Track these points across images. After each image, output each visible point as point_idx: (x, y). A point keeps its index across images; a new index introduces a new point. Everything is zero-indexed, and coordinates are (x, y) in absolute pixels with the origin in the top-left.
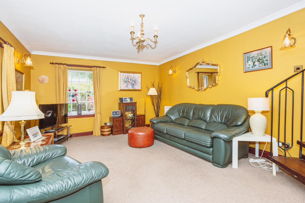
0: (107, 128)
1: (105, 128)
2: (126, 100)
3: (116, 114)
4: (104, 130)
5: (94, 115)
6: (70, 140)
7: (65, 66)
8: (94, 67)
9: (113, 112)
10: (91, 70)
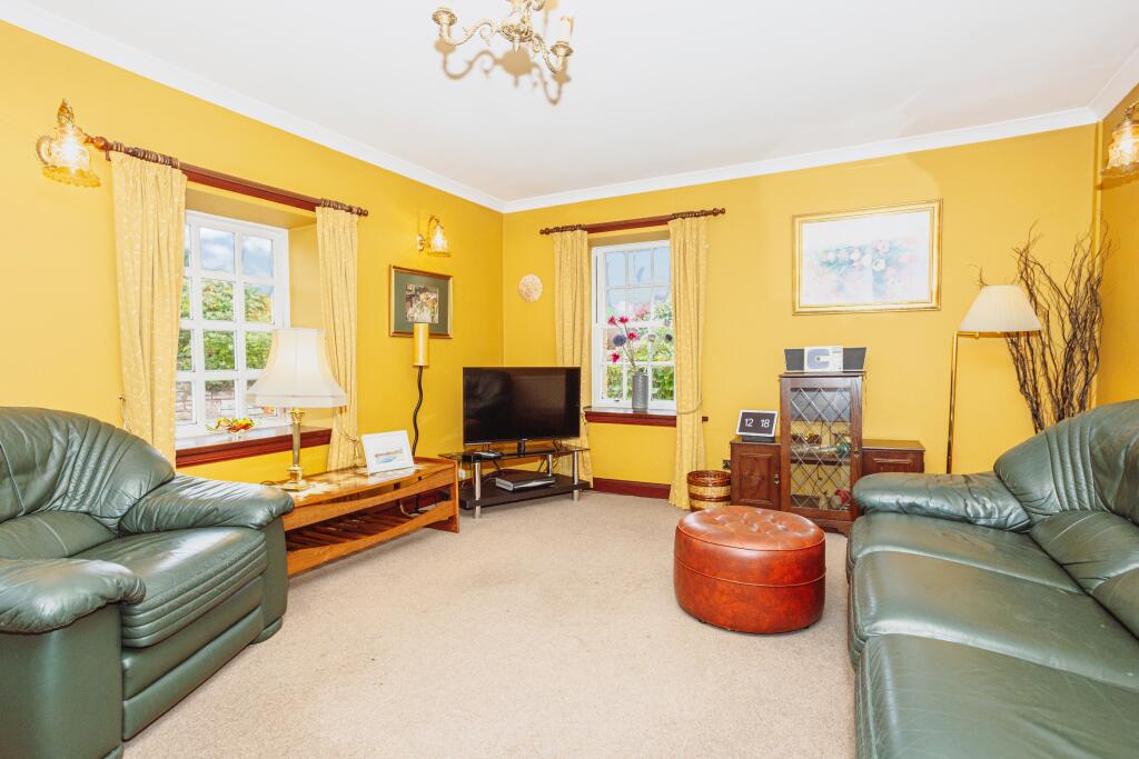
0: (715, 485)
1: (706, 485)
2: (823, 359)
3: (757, 427)
4: (700, 490)
5: (674, 418)
6: (579, 500)
7: (579, 231)
8: (675, 217)
9: (745, 415)
10: (666, 235)
